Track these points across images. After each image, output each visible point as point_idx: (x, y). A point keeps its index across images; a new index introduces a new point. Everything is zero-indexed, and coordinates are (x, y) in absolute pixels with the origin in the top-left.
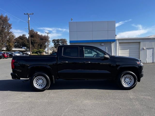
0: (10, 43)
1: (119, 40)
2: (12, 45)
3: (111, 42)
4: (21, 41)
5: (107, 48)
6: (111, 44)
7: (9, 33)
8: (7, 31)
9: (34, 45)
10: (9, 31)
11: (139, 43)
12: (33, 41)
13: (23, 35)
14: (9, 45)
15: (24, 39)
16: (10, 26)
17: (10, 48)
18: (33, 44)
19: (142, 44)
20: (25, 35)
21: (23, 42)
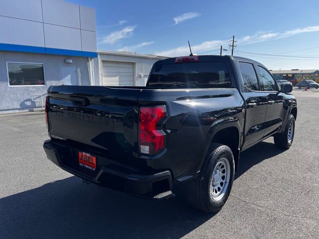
1: (102, 54)
3: (88, 58)
5: (79, 70)
6: (88, 61)
11: (133, 64)
19: (137, 66)
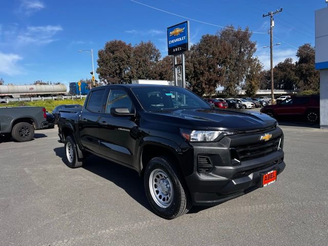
0: (251, 80)
2: (256, 84)
4: (281, 74)
7: (250, 61)
8: (247, 58)
9: (307, 81)
10: (252, 58)
12: (306, 70)
13: (287, 61)
14: (251, 86)
15: (288, 69)
16: (252, 46)
17: (252, 90)
18: (307, 77)
20: (291, 59)
21: (285, 76)
